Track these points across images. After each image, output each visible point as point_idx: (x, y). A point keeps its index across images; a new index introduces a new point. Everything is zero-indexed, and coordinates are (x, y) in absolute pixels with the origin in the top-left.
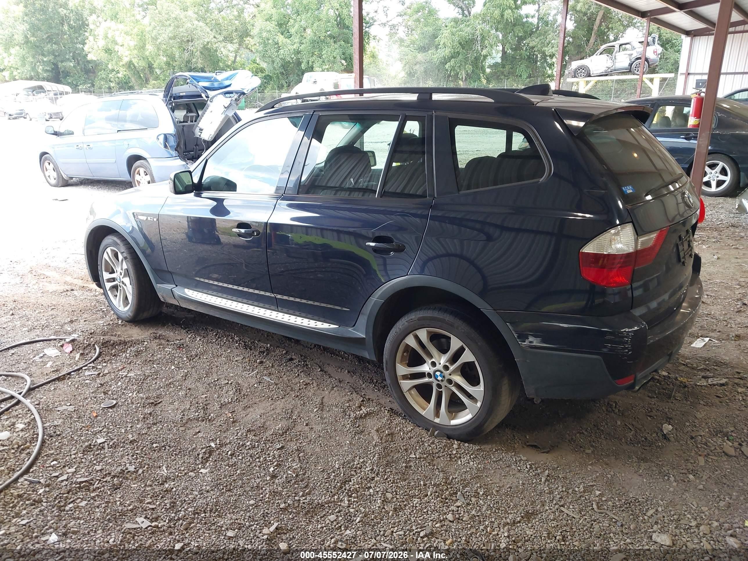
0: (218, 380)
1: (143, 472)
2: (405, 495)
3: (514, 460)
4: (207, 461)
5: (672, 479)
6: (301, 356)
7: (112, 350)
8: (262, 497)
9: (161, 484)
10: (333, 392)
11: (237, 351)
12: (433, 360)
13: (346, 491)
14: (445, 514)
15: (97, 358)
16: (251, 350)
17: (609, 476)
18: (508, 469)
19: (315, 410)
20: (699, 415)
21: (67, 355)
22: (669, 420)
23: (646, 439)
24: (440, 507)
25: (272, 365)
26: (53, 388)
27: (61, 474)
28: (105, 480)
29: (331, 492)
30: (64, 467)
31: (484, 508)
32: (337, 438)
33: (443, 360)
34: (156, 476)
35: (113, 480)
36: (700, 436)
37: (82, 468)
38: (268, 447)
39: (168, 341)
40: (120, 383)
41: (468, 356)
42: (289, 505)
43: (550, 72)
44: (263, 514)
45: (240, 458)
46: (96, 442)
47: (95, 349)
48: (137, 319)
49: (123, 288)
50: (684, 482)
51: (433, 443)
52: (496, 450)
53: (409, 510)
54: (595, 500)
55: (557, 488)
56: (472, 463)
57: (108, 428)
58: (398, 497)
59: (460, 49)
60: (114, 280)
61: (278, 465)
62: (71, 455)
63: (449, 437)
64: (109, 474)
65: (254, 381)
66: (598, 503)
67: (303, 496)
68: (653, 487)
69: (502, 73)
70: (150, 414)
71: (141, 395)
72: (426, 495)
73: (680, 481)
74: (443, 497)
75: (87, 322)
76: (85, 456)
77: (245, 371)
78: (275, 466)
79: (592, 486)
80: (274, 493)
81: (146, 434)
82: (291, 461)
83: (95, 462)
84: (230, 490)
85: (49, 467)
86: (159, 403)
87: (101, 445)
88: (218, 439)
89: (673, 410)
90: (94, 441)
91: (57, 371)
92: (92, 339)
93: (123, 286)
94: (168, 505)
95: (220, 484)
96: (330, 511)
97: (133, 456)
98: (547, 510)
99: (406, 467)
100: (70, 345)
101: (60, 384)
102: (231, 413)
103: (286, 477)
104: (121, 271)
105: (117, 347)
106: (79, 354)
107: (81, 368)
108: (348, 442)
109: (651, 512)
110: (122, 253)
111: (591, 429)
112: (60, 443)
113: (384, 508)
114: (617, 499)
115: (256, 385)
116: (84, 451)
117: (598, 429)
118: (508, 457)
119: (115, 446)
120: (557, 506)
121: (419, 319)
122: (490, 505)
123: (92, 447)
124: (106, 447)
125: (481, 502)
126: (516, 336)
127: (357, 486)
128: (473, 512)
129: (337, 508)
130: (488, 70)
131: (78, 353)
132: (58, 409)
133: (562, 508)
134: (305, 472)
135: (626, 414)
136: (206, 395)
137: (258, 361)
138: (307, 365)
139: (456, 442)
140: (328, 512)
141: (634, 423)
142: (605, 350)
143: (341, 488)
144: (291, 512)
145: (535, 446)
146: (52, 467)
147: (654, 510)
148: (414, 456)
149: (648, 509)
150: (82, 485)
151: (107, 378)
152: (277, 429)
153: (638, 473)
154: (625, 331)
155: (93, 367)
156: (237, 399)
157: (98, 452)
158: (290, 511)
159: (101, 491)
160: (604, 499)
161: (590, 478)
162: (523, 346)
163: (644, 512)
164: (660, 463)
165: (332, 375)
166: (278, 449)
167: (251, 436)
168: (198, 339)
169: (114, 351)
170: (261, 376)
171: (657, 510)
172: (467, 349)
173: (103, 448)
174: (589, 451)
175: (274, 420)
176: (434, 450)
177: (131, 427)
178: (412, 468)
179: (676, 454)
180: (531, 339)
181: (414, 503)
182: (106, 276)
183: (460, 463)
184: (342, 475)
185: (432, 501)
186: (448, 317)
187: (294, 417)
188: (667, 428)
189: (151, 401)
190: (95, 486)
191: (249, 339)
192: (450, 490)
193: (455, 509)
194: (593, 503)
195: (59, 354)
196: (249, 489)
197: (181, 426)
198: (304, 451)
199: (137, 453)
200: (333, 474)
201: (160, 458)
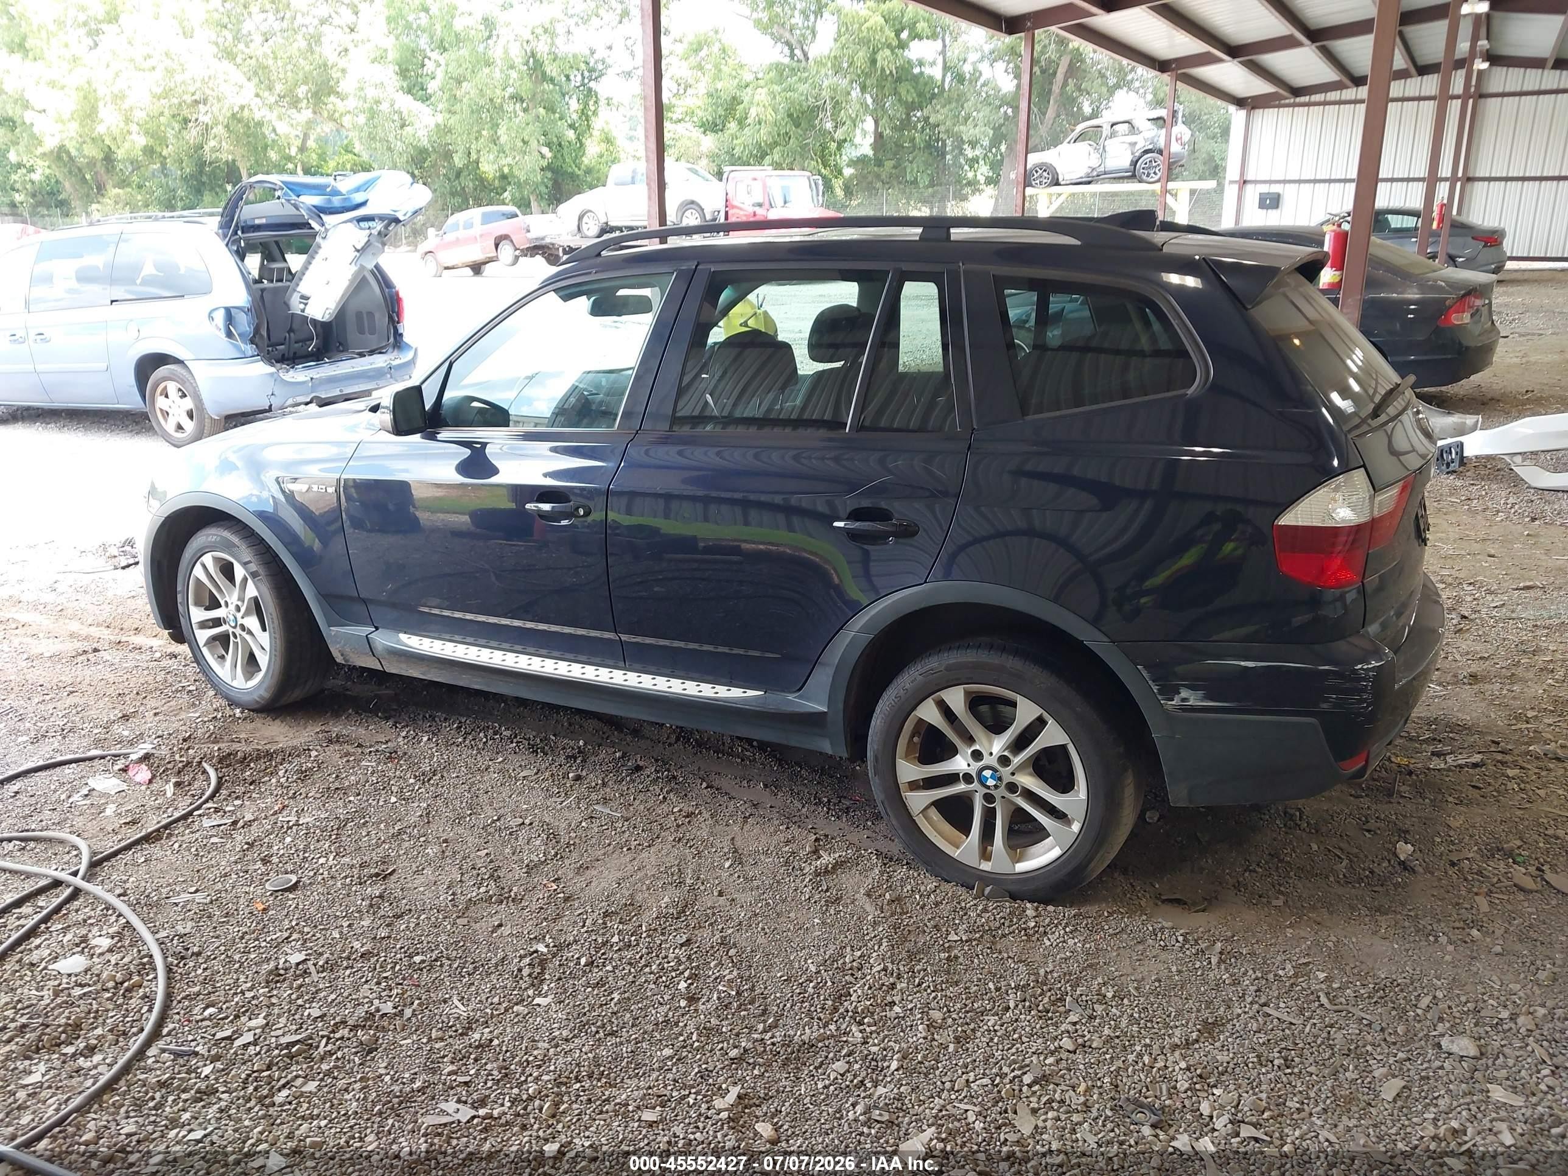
0: (499, 819)
1: (414, 1014)
2: (967, 1012)
3: (1151, 928)
4: (542, 981)
5: (1443, 939)
6: (657, 760)
7: (243, 771)
8: (684, 1041)
9: (461, 1035)
10: (747, 827)
11: (516, 758)
12: (977, 747)
13: (850, 1014)
14: (1056, 1038)
15: (217, 790)
16: (546, 754)
17: (1330, 944)
18: (1141, 947)
19: (727, 865)
20: (1454, 824)
21: (143, 788)
22: (1404, 834)
23: (1372, 872)
24: (1042, 1028)
25: (603, 780)
26: (143, 859)
27: (238, 1033)
28: (338, 1035)
29: (820, 1019)
30: (237, 1017)
31: (1124, 1023)
32: (792, 915)
33: (998, 745)
34: (446, 1020)
35: (356, 1035)
36: (1467, 859)
37: (279, 1016)
38: (659, 942)
39: (360, 746)
40: (288, 840)
41: (1053, 735)
42: (745, 1050)
43: (970, 175)
44: (699, 1072)
45: (609, 968)
46: (286, 961)
47: (205, 772)
48: (277, 705)
49: (244, 640)
50: (1465, 942)
51: (985, 910)
52: (1110, 914)
53: (983, 1039)
54: (1321, 990)
55: (1245, 974)
56: (1071, 942)
57: (301, 932)
58: (954, 1016)
59: (790, 128)
60: (217, 622)
61: (694, 977)
62: (243, 992)
63: (1014, 897)
64: (344, 1022)
65: (576, 816)
66: (1327, 994)
67: (765, 1031)
68: (1415, 957)
69: (878, 176)
70: (381, 897)
71: (347, 860)
72: (1008, 1008)
73: (1459, 942)
74: (1041, 1008)
75: (161, 717)
76: (275, 992)
77: (551, 796)
78: (688, 979)
79: (1307, 964)
80: (707, 1032)
81: (389, 937)
82: (716, 966)
83: (300, 1002)
84: (613, 1034)
85: (202, 1020)
86: (391, 874)
87: (300, 967)
88: (548, 936)
89: (1405, 816)
90: (282, 961)
91: (134, 822)
92: (191, 752)
93: (244, 634)
94: (495, 1073)
95: (587, 1023)
96: (831, 1055)
97: (378, 983)
98: (1239, 1015)
99: (948, 959)
100: (144, 767)
101: (155, 850)
102: (554, 881)
103: (719, 998)
104: (239, 603)
105: (252, 765)
106: (171, 784)
107: (190, 813)
108: (816, 921)
109: (1425, 1001)
110: (245, 564)
111: (1267, 863)
112: (205, 969)
113: (934, 1039)
114: (1358, 983)
115: (584, 824)
116: (267, 982)
117: (1281, 861)
118: (1136, 923)
119: (330, 967)
120: (1256, 1006)
121: (949, 668)
122: (1132, 1015)
123: (282, 972)
124: (312, 969)
125: (1114, 1010)
126: (1155, 689)
127: (868, 1003)
128: (1107, 1031)
129: (843, 1048)
130: (848, 172)
131: (167, 782)
132: (173, 900)
133: (1265, 1009)
134: (753, 986)
135: (1324, 829)
136: (486, 851)
137: (571, 775)
138: (674, 777)
139: (1028, 905)
140: (827, 1057)
141: (1341, 845)
142: (1325, 706)
143: (836, 1009)
144: (754, 1065)
145: (1178, 902)
146: (210, 1018)
147: (1430, 998)
148: (956, 938)
149: (1419, 995)
150: (294, 1050)
151: (255, 831)
152: (663, 905)
153: (1379, 934)
154: (1362, 669)
155: (217, 810)
156: (556, 854)
157: (299, 982)
158: (751, 1061)
159: (337, 1058)
160: (1335, 986)
161: (1297, 950)
162: (1170, 708)
163: (1414, 1002)
164: (1412, 913)
165: (733, 794)
166: (682, 945)
167: (614, 924)
168: (425, 739)
169: (248, 773)
170: (589, 805)
171: (1435, 997)
172: (1050, 721)
173: (306, 973)
174: (1280, 902)
175: (648, 889)
176: (991, 924)
177: (350, 926)
178: (961, 960)
179: (1433, 896)
180: (1184, 693)
181: (990, 1024)
182: (198, 614)
183: (1048, 943)
184: (829, 983)
185: (1022, 1017)
186: (1012, 663)
187: (689, 881)
188: (1405, 850)
189: (373, 871)
190: (321, 1050)
191: (534, 733)
192: (1049, 994)
193: (1071, 1028)
194: (1320, 994)
195: (124, 786)
196: (650, 1028)
197: (459, 917)
198: (734, 944)
199: (386, 978)
200: (811, 985)
201: (437, 984)
